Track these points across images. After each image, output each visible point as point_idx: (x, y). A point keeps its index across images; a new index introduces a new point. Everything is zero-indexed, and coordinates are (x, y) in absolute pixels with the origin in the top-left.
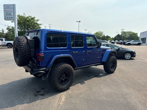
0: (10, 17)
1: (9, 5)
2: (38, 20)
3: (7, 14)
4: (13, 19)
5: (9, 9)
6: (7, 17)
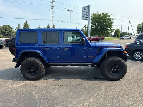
0: (86, 17)
1: (85, 7)
2: (111, 15)
3: (84, 15)
4: (87, 18)
5: (85, 10)
6: (84, 17)
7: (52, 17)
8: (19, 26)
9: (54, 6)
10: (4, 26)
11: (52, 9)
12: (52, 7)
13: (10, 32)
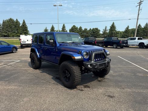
7: (139, 14)
8: (106, 28)
9: (142, 2)
10: (93, 29)
11: (140, 5)
12: (140, 3)
13: (97, 34)
